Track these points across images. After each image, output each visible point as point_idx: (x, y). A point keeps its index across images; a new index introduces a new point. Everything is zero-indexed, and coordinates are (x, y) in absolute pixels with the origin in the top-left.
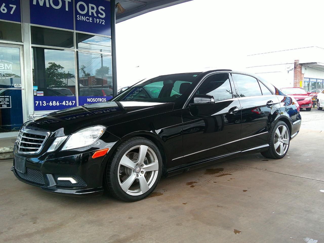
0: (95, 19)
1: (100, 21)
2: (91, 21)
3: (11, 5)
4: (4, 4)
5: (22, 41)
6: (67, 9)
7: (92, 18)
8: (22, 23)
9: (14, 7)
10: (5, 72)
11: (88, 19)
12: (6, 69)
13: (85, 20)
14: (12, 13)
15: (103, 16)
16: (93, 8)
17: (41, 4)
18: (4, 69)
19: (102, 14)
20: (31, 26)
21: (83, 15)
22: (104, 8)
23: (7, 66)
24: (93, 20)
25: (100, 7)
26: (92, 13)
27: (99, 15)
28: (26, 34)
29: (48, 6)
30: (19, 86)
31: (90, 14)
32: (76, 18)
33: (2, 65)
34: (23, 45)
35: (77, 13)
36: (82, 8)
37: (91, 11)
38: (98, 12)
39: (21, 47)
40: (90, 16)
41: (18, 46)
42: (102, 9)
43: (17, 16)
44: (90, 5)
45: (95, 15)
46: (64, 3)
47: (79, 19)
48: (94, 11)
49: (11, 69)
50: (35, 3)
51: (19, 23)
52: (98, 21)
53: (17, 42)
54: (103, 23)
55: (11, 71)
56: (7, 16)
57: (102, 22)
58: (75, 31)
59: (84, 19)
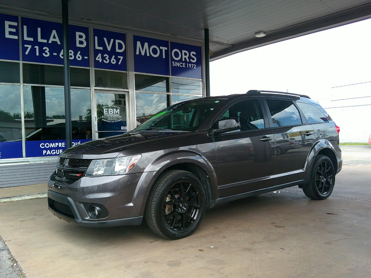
0: (187, 64)
1: (192, 66)
2: (184, 66)
3: (119, 57)
4: (114, 56)
5: (128, 88)
6: (164, 57)
7: (185, 64)
8: (128, 72)
9: (122, 58)
10: (114, 116)
11: (182, 65)
12: (115, 113)
13: (179, 66)
14: (119, 63)
15: (195, 61)
16: (186, 54)
17: (143, 54)
18: (113, 114)
19: (193, 59)
20: (135, 74)
21: (178, 61)
22: (195, 54)
23: (116, 111)
24: (186, 65)
25: (192, 53)
26: (185, 59)
27: (191, 60)
28: (131, 81)
29: (148, 55)
30: (125, 128)
31: (183, 60)
32: (172, 64)
33: (111, 110)
34: (129, 92)
35: (173, 60)
36: (177, 55)
37: (184, 57)
38: (190, 57)
39: (126, 94)
40: (183, 62)
41: (125, 92)
42: (193, 55)
43: (124, 66)
44: (184, 51)
45: (188, 61)
46: (161, 51)
47: (174, 65)
48: (187, 57)
49: (119, 113)
50: (138, 53)
51: (126, 72)
52: (190, 66)
53: (124, 89)
54: (194, 68)
55: (119, 115)
56: (116, 66)
57: (194, 66)
58: (171, 77)
59: (178, 64)
